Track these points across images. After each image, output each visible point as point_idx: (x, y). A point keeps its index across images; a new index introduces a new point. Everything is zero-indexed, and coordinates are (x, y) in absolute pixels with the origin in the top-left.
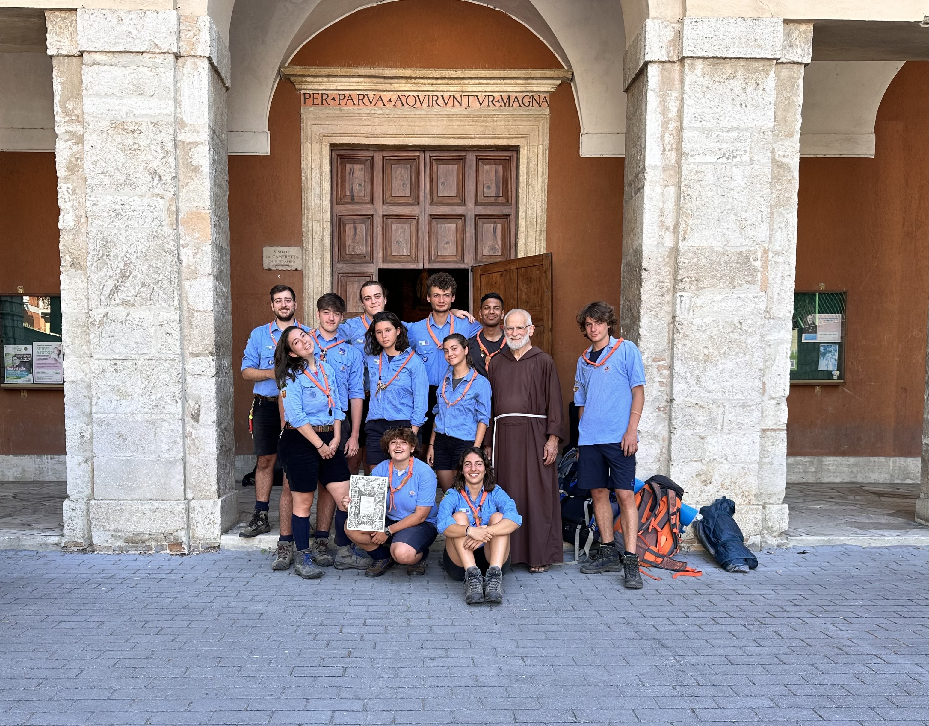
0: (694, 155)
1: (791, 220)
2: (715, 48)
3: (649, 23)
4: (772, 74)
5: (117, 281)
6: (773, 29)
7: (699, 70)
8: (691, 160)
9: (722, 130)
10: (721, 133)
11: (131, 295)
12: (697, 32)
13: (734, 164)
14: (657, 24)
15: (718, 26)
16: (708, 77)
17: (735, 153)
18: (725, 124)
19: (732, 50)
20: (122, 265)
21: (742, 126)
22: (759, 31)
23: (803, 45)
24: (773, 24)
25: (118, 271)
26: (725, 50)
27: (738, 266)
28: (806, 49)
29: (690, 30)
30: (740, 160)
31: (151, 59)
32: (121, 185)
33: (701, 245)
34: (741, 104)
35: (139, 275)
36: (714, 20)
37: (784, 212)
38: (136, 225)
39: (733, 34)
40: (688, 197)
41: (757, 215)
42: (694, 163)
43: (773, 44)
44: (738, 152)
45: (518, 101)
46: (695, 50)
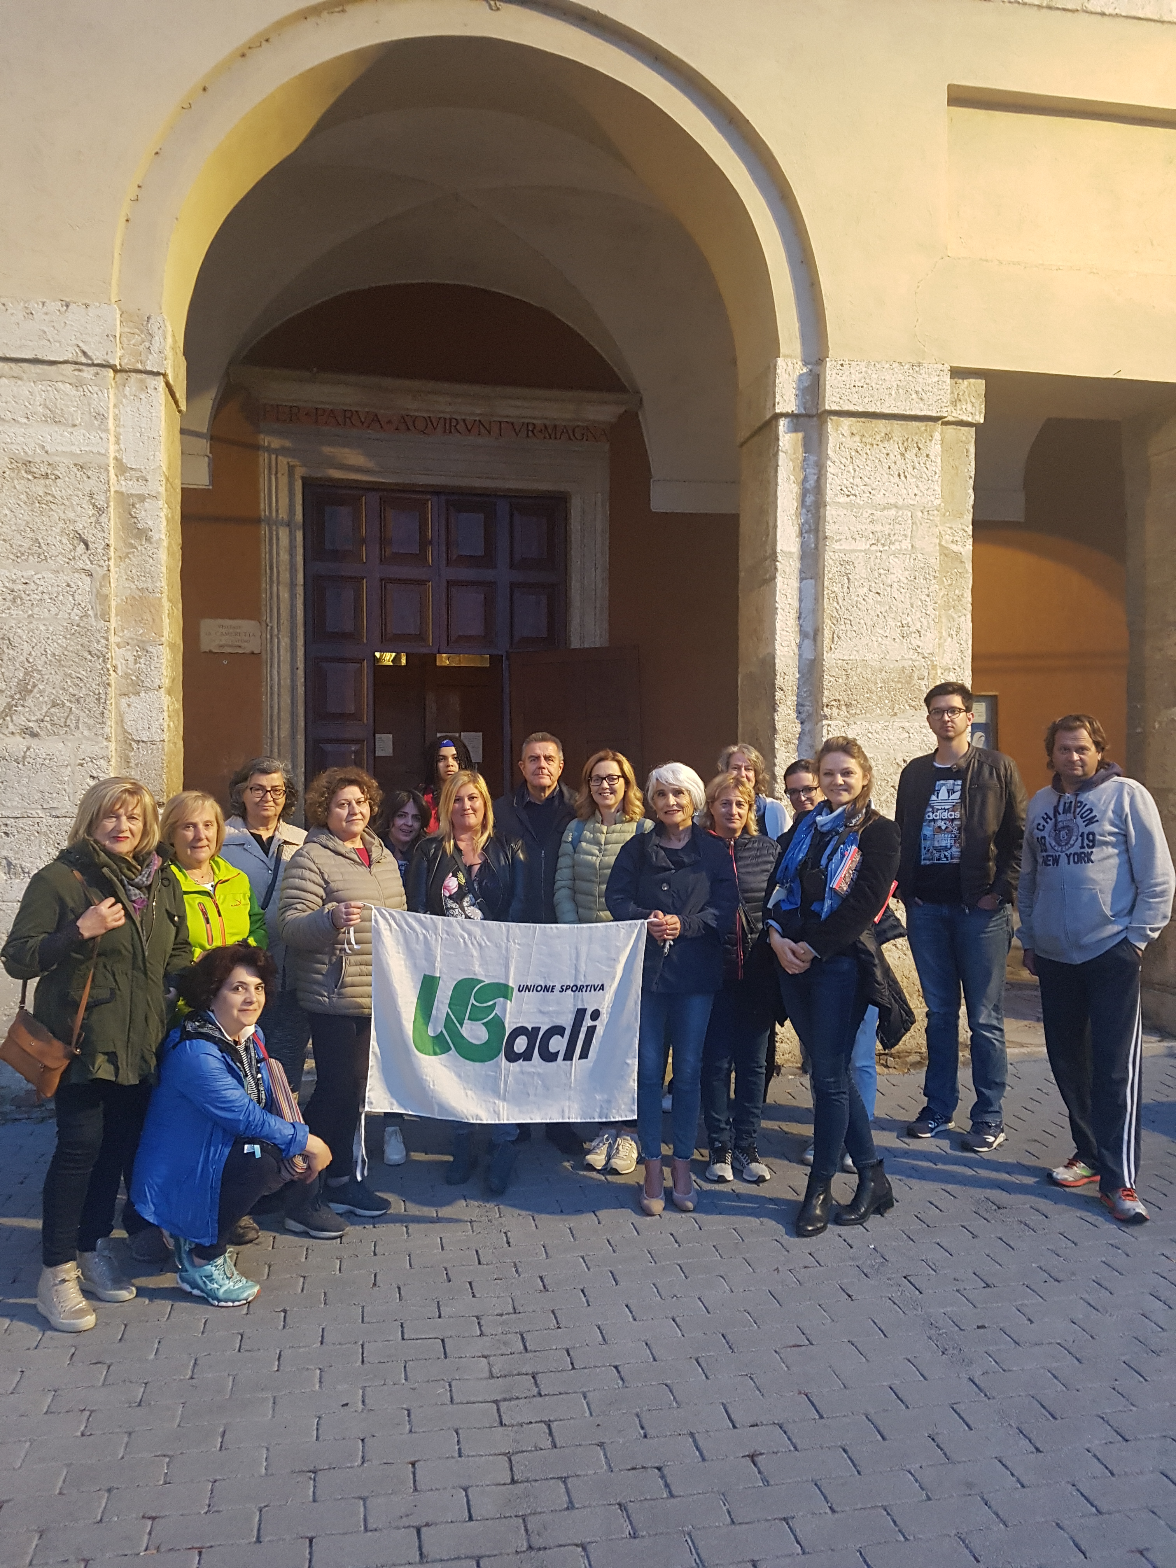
0: (840, 540)
1: (963, 626)
2: (866, 400)
3: (780, 361)
4: (937, 436)
5: (13, 698)
6: (937, 379)
7: (846, 428)
8: (837, 546)
9: (875, 507)
10: (874, 512)
11: (34, 719)
12: (843, 378)
13: (891, 552)
14: (790, 364)
15: (870, 372)
16: (857, 438)
17: (893, 538)
18: (878, 498)
19: (887, 405)
20: (21, 675)
21: (900, 503)
22: (920, 380)
23: (973, 400)
24: (938, 373)
25: (14, 683)
26: (878, 404)
27: (900, 686)
28: (977, 405)
29: (834, 375)
30: (899, 548)
31: (76, 373)
32: (23, 554)
33: (851, 658)
34: (899, 475)
35: (49, 689)
36: (863, 364)
37: (955, 616)
38: (47, 615)
39: (888, 383)
40: (834, 595)
41: (922, 619)
42: (840, 551)
43: (939, 397)
44: (896, 537)
45: (568, 433)
46: (841, 401)
